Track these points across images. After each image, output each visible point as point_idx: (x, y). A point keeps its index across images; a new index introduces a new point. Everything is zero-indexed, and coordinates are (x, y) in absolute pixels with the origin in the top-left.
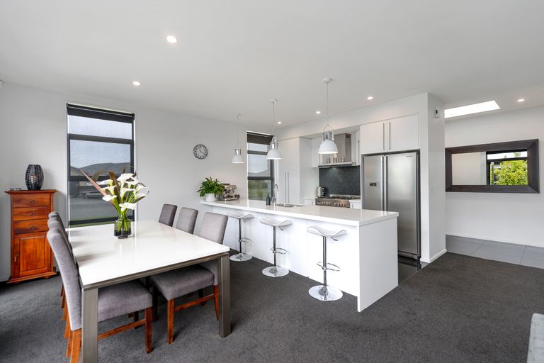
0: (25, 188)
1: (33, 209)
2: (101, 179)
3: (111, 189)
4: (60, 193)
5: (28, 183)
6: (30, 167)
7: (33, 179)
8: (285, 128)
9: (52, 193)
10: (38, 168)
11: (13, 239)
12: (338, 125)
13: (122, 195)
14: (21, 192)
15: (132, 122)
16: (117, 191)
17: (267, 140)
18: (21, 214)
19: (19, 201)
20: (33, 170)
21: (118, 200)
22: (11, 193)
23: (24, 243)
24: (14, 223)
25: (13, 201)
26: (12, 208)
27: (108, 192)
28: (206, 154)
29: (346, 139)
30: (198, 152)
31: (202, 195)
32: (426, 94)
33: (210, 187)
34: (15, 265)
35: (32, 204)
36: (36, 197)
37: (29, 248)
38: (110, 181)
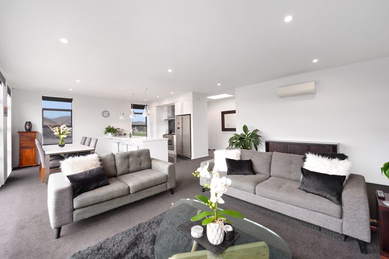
0: (25, 131)
1: (28, 139)
2: (54, 127)
3: (57, 130)
4: (39, 133)
5: (26, 129)
6: (27, 122)
7: (28, 127)
8: (151, 102)
9: (36, 132)
10: (30, 123)
11: (20, 150)
12: (167, 102)
13: (61, 133)
14: (23, 132)
15: (71, 102)
16: (59, 131)
17: (142, 107)
18: (24, 141)
19: (22, 136)
20: (28, 124)
21: (60, 134)
22: (19, 132)
23: (24, 152)
24: (20, 144)
25: (20, 136)
26: (20, 138)
27: (56, 131)
28: (109, 115)
29: (173, 108)
30: (104, 114)
31: (105, 133)
32: (192, 92)
33: (110, 130)
34: (21, 160)
35: (27, 137)
36: (29, 134)
37: (26, 154)
38: (57, 128)
